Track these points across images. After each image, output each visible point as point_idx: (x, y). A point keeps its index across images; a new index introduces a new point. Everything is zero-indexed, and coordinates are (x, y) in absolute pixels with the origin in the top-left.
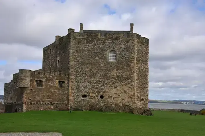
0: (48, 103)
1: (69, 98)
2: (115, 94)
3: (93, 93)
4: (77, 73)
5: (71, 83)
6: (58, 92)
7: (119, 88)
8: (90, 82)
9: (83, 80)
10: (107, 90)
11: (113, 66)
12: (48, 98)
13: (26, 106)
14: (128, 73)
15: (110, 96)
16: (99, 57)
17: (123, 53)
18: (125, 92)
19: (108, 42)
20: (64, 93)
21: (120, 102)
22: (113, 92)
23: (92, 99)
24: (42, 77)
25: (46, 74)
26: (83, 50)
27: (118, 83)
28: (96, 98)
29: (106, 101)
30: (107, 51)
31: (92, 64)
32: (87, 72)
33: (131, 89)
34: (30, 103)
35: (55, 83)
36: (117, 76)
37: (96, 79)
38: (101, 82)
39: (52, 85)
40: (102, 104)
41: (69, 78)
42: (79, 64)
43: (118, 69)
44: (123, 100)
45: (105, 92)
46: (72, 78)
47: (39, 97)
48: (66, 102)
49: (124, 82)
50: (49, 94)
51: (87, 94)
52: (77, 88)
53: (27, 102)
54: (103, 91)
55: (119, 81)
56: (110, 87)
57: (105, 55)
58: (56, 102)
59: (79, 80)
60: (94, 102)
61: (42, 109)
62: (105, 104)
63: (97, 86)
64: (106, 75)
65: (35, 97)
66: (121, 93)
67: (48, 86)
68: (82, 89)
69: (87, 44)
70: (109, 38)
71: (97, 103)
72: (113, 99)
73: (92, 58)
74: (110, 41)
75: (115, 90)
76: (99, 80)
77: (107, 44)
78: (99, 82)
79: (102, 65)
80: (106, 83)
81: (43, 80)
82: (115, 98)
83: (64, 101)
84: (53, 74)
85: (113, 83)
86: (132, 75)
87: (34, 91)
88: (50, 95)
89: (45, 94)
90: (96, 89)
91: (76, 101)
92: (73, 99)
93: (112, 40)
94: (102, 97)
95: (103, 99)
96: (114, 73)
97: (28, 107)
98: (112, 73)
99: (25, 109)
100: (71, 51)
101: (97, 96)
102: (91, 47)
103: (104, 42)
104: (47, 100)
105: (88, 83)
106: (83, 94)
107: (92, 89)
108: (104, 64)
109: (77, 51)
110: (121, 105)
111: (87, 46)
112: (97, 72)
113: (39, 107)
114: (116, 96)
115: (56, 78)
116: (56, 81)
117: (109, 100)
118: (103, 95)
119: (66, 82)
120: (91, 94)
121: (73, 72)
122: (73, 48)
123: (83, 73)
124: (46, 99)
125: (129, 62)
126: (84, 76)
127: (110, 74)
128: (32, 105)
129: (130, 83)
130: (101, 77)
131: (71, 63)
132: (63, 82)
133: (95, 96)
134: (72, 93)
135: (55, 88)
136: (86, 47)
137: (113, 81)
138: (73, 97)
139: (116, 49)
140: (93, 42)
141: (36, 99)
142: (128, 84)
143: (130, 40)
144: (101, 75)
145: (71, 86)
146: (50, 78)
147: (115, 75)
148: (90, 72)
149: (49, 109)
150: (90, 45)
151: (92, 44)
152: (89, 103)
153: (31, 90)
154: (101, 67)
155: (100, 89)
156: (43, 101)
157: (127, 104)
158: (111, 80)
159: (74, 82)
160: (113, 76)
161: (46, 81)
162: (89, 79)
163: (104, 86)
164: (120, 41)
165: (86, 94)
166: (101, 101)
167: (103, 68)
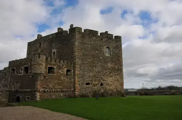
0: (59, 91)
1: (76, 86)
2: (111, 82)
3: (95, 81)
4: (82, 63)
5: (77, 72)
6: (66, 80)
7: (113, 77)
8: (92, 72)
9: (87, 69)
10: (105, 79)
11: (109, 60)
12: (59, 86)
13: (39, 94)
14: (118, 65)
15: (108, 83)
16: (98, 51)
17: (115, 50)
18: (118, 80)
19: (105, 40)
20: (71, 81)
21: (115, 88)
22: (109, 80)
23: (95, 86)
24: (54, 64)
25: (57, 62)
26: (86, 44)
27: (113, 73)
28: (98, 85)
29: (105, 88)
30: (104, 47)
31: (93, 56)
32: (90, 62)
33: (121, 78)
34: (43, 91)
35: (64, 71)
36: (112, 67)
37: (97, 69)
38: (101, 71)
39: (62, 73)
40: (102, 91)
41: (74, 67)
42: (84, 55)
43: (112, 62)
44: (116, 86)
45: (104, 80)
46: (77, 67)
47: (52, 85)
48: (72, 89)
49: (117, 73)
50: (60, 81)
51: (91, 82)
52: (82, 77)
53: (41, 90)
54: (103, 79)
55: (113, 71)
56: (107, 76)
57: (102, 50)
58: (66, 90)
59: (83, 69)
60: (96, 89)
61: (53, 97)
62: (105, 90)
63: (98, 75)
64: (104, 66)
65: (48, 85)
66: (115, 82)
67: (59, 74)
68: (87, 78)
69: (90, 39)
70: (105, 37)
71: (99, 90)
72: (110, 86)
73: (94, 51)
74: (106, 39)
75: (111, 79)
76: (99, 70)
77: (104, 41)
78: (99, 72)
79: (101, 58)
80: (104, 73)
81: (55, 67)
82: (111, 85)
83: (71, 89)
84: (63, 63)
85: (109, 73)
86: (121, 67)
87: (47, 78)
88: (60, 83)
89: (56, 81)
90: (98, 77)
91: (82, 89)
92: (79, 86)
93: (107, 39)
94: (102, 84)
95: (102, 86)
96: (110, 65)
97: (41, 95)
98: (108, 65)
99: (39, 97)
100: (77, 43)
101: (98, 84)
102: (93, 42)
103: (102, 39)
104: (58, 88)
105: (91, 72)
106: (87, 82)
107: (94, 78)
108: (103, 57)
109: (81, 43)
110: (116, 91)
111: (90, 41)
112: (97, 63)
113: (51, 95)
114: (111, 84)
115: (65, 66)
116: (65, 69)
117: (107, 87)
118: (103, 83)
119: (72, 71)
120: (94, 82)
121: (78, 62)
122: (78, 41)
123: (87, 63)
124: (57, 86)
125: (119, 57)
126: (87, 66)
127: (107, 65)
128: (45, 93)
129: (120, 73)
130: (101, 67)
131: (76, 54)
132: (70, 71)
133: (96, 84)
134: (78, 81)
135: (64, 76)
136: (88, 41)
137: (109, 71)
138: (79, 85)
139: (110, 46)
140: (94, 38)
141: (49, 86)
142: (119, 74)
143: (118, 41)
144: (100, 66)
145: (77, 75)
146: (60, 65)
147: (111, 66)
148: (93, 63)
149: (59, 96)
150: (92, 40)
151: (93, 39)
152: (93, 90)
153: (45, 77)
154: (101, 59)
155: (100, 78)
156: (55, 89)
157: (119, 90)
158: (108, 70)
159: (79, 71)
160: (109, 67)
161: (57, 68)
162: (92, 69)
163: (103, 75)
164: (112, 41)
165: (89, 82)
166: (102, 88)
167: (101, 60)
